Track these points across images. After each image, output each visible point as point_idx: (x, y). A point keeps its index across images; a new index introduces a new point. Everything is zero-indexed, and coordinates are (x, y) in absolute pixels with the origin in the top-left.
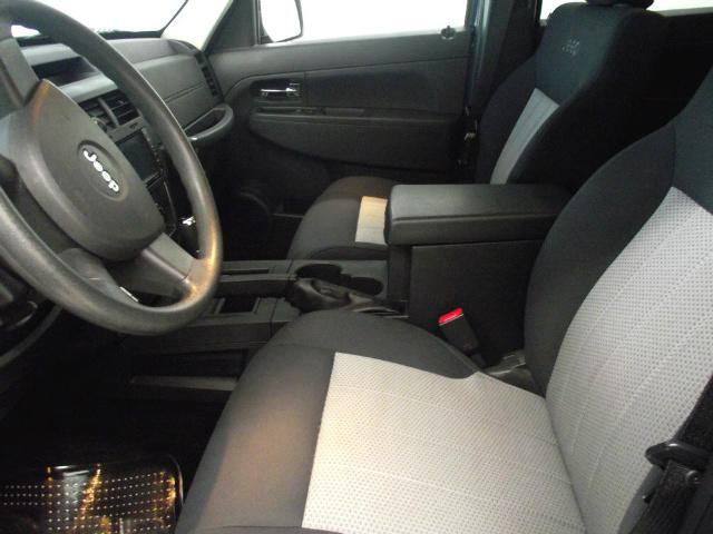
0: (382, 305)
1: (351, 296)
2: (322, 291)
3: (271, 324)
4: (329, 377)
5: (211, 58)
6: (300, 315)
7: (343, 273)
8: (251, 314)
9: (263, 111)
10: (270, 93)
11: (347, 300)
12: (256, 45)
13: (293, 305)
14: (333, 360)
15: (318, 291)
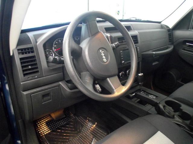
0: (185, 125)
1: (175, 116)
2: (166, 110)
3: (147, 112)
4: (151, 137)
5: (174, 31)
6: (157, 114)
7: (181, 108)
8: (144, 106)
9: (184, 50)
10: (189, 45)
11: (173, 117)
12: (189, 29)
13: (156, 110)
14: (156, 132)
15: (164, 109)
